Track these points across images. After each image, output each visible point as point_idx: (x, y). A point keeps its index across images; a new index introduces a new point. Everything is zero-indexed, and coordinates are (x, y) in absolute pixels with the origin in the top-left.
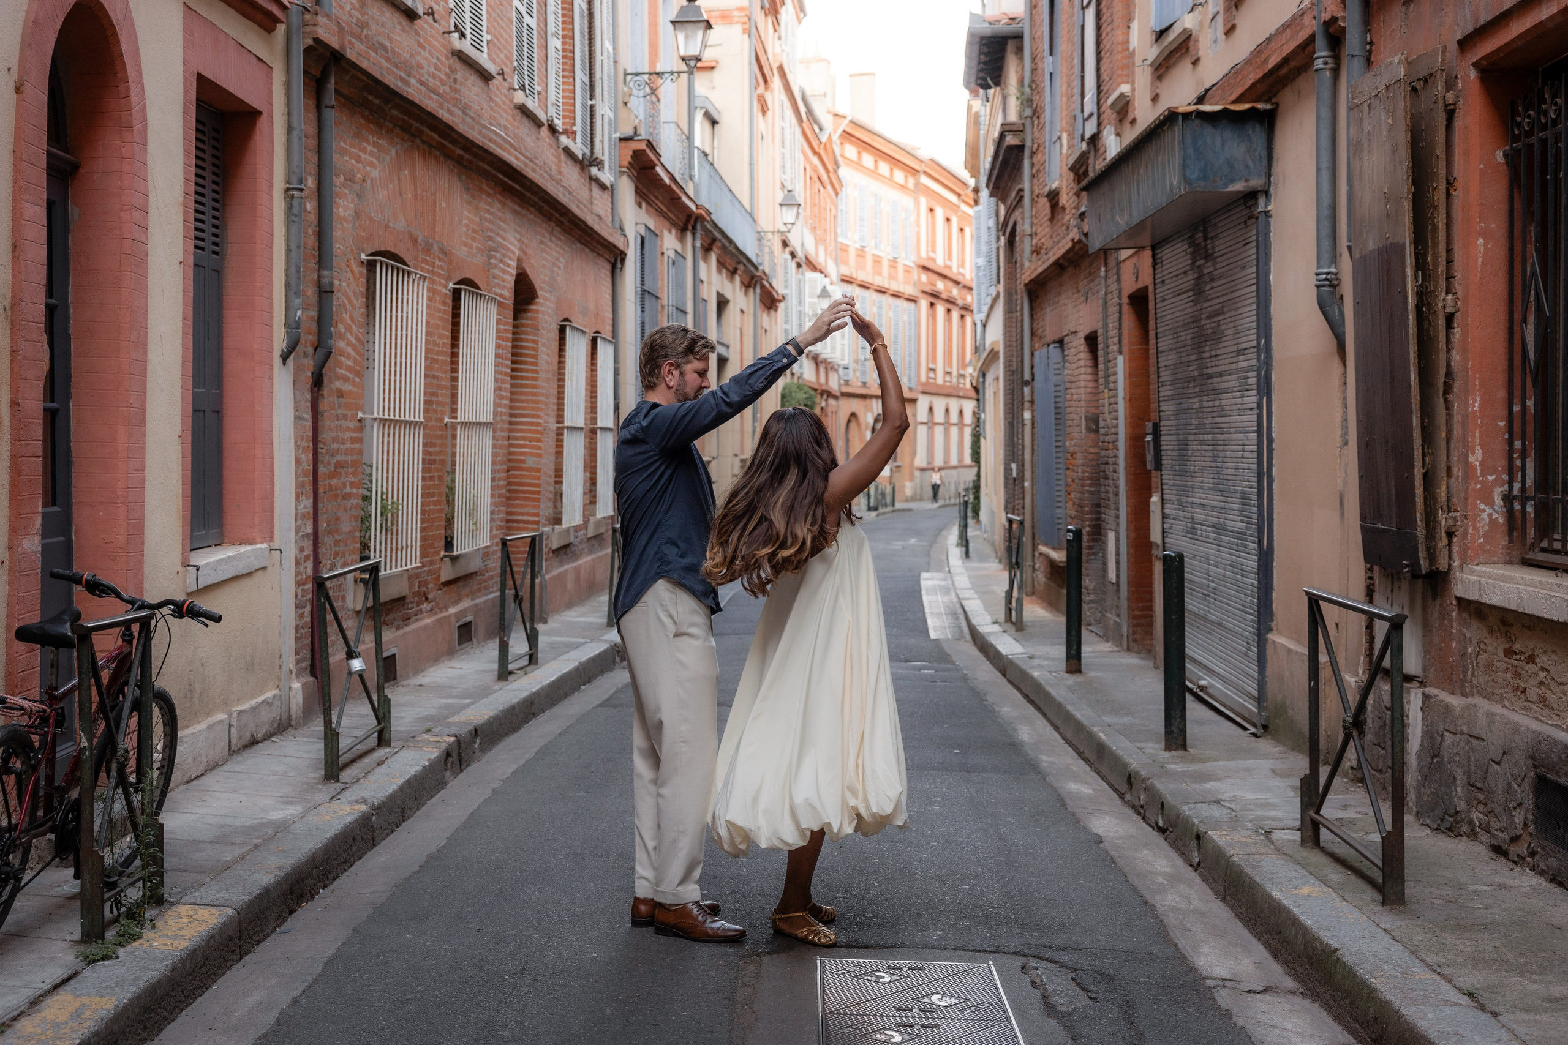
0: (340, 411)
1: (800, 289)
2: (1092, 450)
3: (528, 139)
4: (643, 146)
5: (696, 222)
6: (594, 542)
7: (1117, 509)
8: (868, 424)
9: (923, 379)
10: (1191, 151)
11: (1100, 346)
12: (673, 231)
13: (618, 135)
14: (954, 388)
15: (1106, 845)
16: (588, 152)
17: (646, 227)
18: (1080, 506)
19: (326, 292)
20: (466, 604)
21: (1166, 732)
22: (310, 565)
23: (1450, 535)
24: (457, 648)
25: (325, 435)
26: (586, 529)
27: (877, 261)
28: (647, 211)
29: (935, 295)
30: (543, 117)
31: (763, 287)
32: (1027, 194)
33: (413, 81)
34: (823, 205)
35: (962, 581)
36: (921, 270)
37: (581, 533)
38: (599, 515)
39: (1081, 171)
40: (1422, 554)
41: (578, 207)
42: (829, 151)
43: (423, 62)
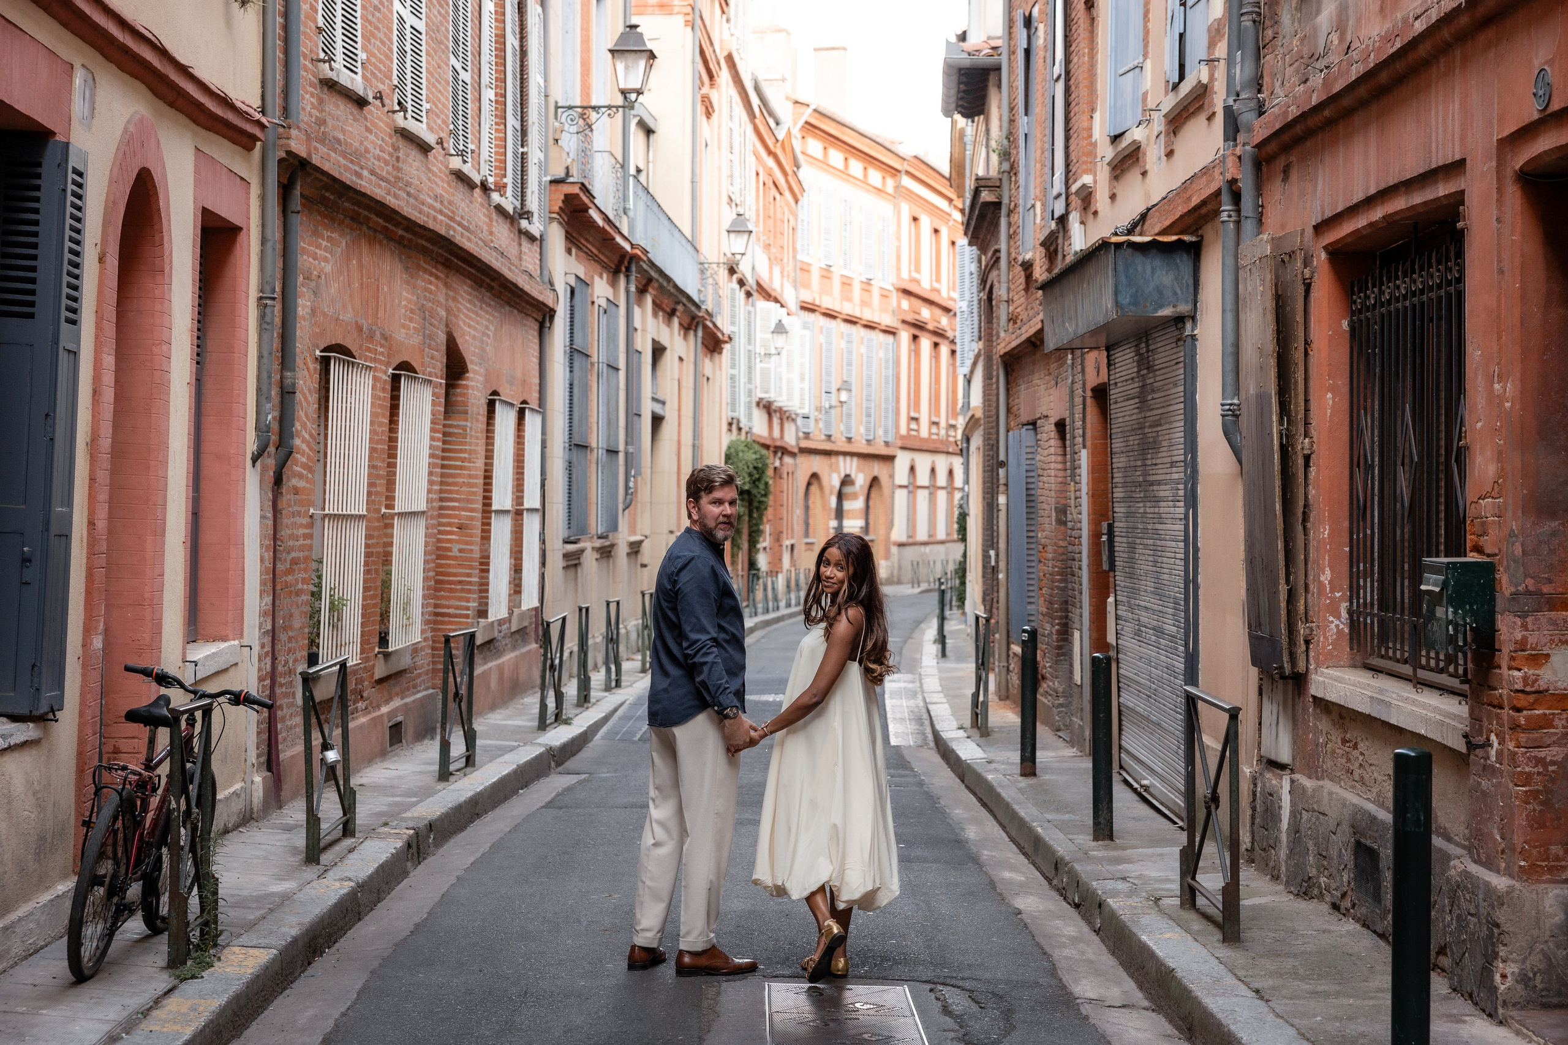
0: (295, 508)
1: (749, 323)
2: (1062, 543)
3: (463, 205)
4: (576, 190)
5: (630, 262)
6: (517, 636)
7: (1081, 607)
8: (832, 487)
9: (903, 431)
10: (1123, 278)
11: (1068, 436)
12: (605, 276)
13: (549, 178)
14: (942, 442)
15: (1024, 916)
16: (518, 204)
17: (577, 276)
18: (1051, 603)
19: (288, 393)
20: (396, 703)
21: (1094, 823)
22: (268, 661)
23: (1307, 642)
24: (389, 749)
25: (284, 533)
26: (510, 622)
27: (846, 283)
28: (577, 257)
29: (918, 326)
30: (477, 179)
31: (705, 327)
32: (1003, 255)
33: (365, 173)
34: (779, 215)
35: (932, 683)
36: (901, 295)
37: (505, 627)
38: (524, 607)
39: (1052, 249)
40: (1286, 658)
41: (510, 269)
42: (788, 149)
43: (370, 147)
